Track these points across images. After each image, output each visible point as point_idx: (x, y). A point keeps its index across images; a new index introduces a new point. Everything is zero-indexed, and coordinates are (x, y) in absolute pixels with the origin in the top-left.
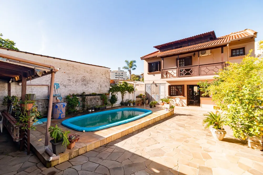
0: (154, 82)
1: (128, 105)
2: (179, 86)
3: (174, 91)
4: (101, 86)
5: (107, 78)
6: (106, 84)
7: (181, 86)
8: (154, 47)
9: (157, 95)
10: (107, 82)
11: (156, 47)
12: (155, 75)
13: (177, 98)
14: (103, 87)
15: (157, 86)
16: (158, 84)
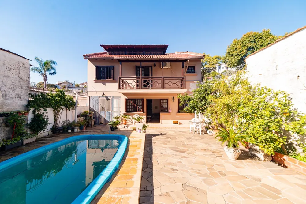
0: (103, 94)
1: (70, 131)
2: (138, 99)
3: (131, 106)
4: (6, 95)
5: (21, 78)
6: (19, 91)
7: (140, 99)
8: (101, 45)
9: (109, 111)
10: (22, 88)
11: (104, 47)
12: (106, 84)
13: (135, 115)
14: (12, 98)
15: (108, 99)
16: (110, 97)
